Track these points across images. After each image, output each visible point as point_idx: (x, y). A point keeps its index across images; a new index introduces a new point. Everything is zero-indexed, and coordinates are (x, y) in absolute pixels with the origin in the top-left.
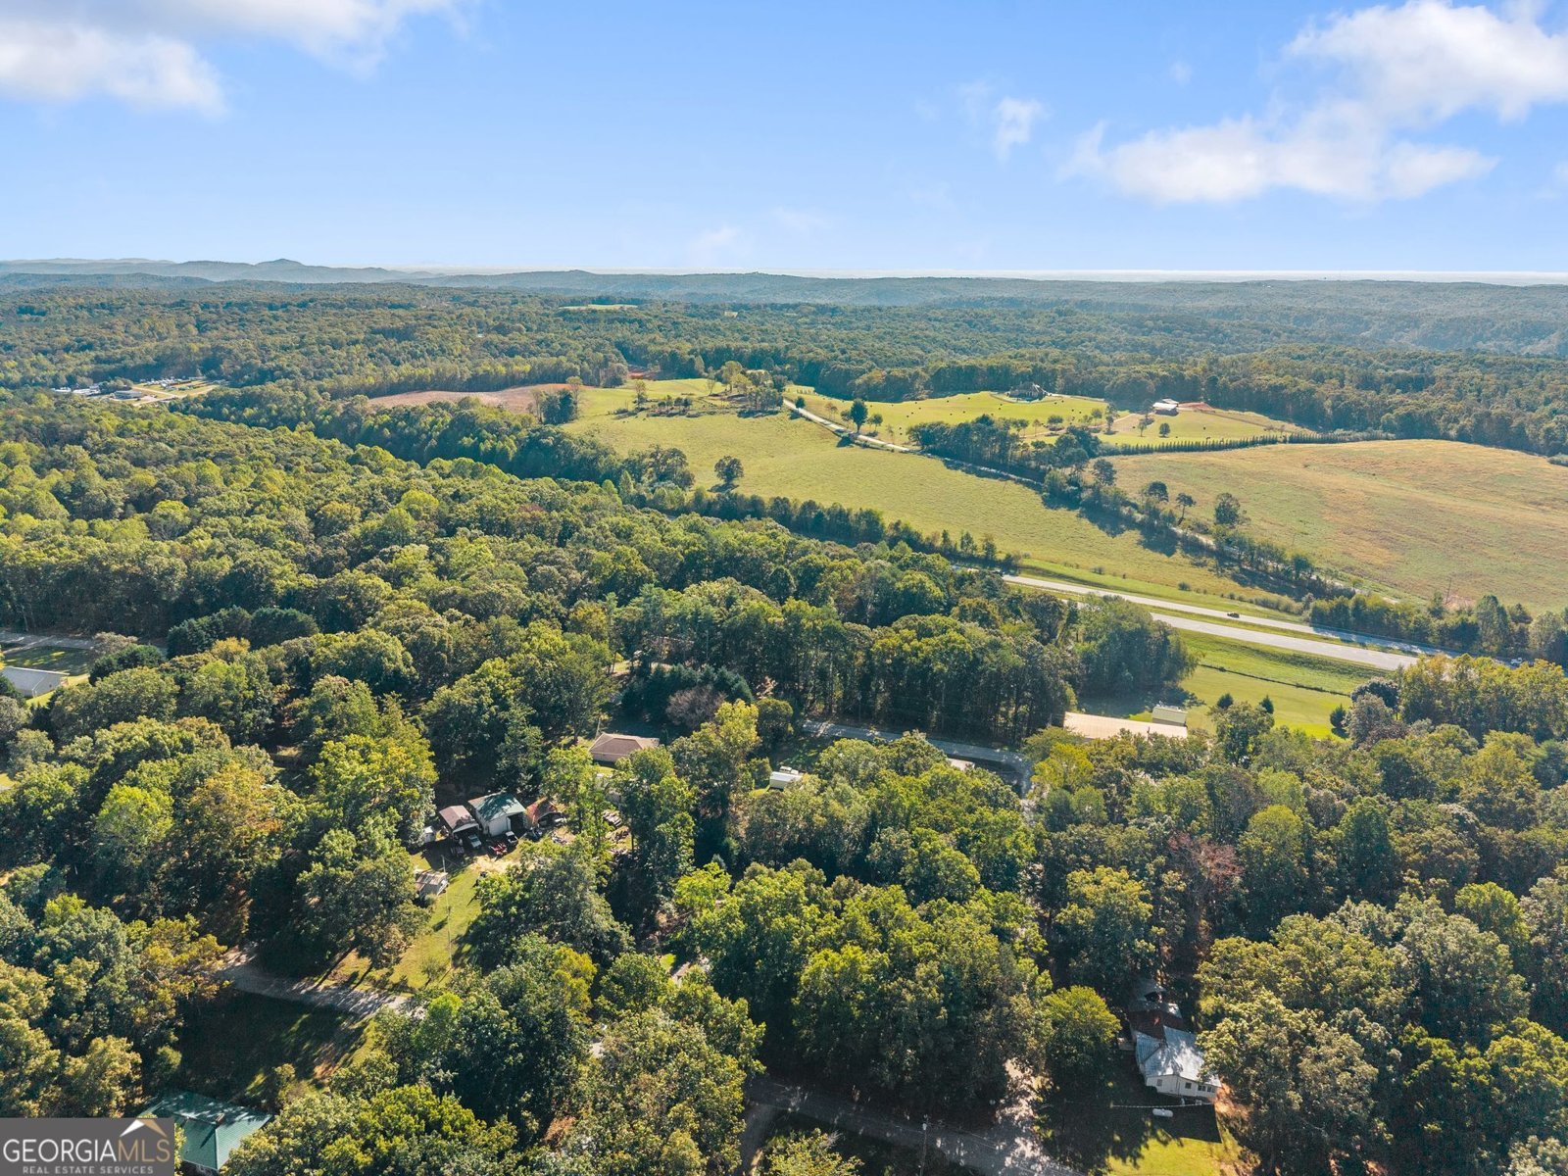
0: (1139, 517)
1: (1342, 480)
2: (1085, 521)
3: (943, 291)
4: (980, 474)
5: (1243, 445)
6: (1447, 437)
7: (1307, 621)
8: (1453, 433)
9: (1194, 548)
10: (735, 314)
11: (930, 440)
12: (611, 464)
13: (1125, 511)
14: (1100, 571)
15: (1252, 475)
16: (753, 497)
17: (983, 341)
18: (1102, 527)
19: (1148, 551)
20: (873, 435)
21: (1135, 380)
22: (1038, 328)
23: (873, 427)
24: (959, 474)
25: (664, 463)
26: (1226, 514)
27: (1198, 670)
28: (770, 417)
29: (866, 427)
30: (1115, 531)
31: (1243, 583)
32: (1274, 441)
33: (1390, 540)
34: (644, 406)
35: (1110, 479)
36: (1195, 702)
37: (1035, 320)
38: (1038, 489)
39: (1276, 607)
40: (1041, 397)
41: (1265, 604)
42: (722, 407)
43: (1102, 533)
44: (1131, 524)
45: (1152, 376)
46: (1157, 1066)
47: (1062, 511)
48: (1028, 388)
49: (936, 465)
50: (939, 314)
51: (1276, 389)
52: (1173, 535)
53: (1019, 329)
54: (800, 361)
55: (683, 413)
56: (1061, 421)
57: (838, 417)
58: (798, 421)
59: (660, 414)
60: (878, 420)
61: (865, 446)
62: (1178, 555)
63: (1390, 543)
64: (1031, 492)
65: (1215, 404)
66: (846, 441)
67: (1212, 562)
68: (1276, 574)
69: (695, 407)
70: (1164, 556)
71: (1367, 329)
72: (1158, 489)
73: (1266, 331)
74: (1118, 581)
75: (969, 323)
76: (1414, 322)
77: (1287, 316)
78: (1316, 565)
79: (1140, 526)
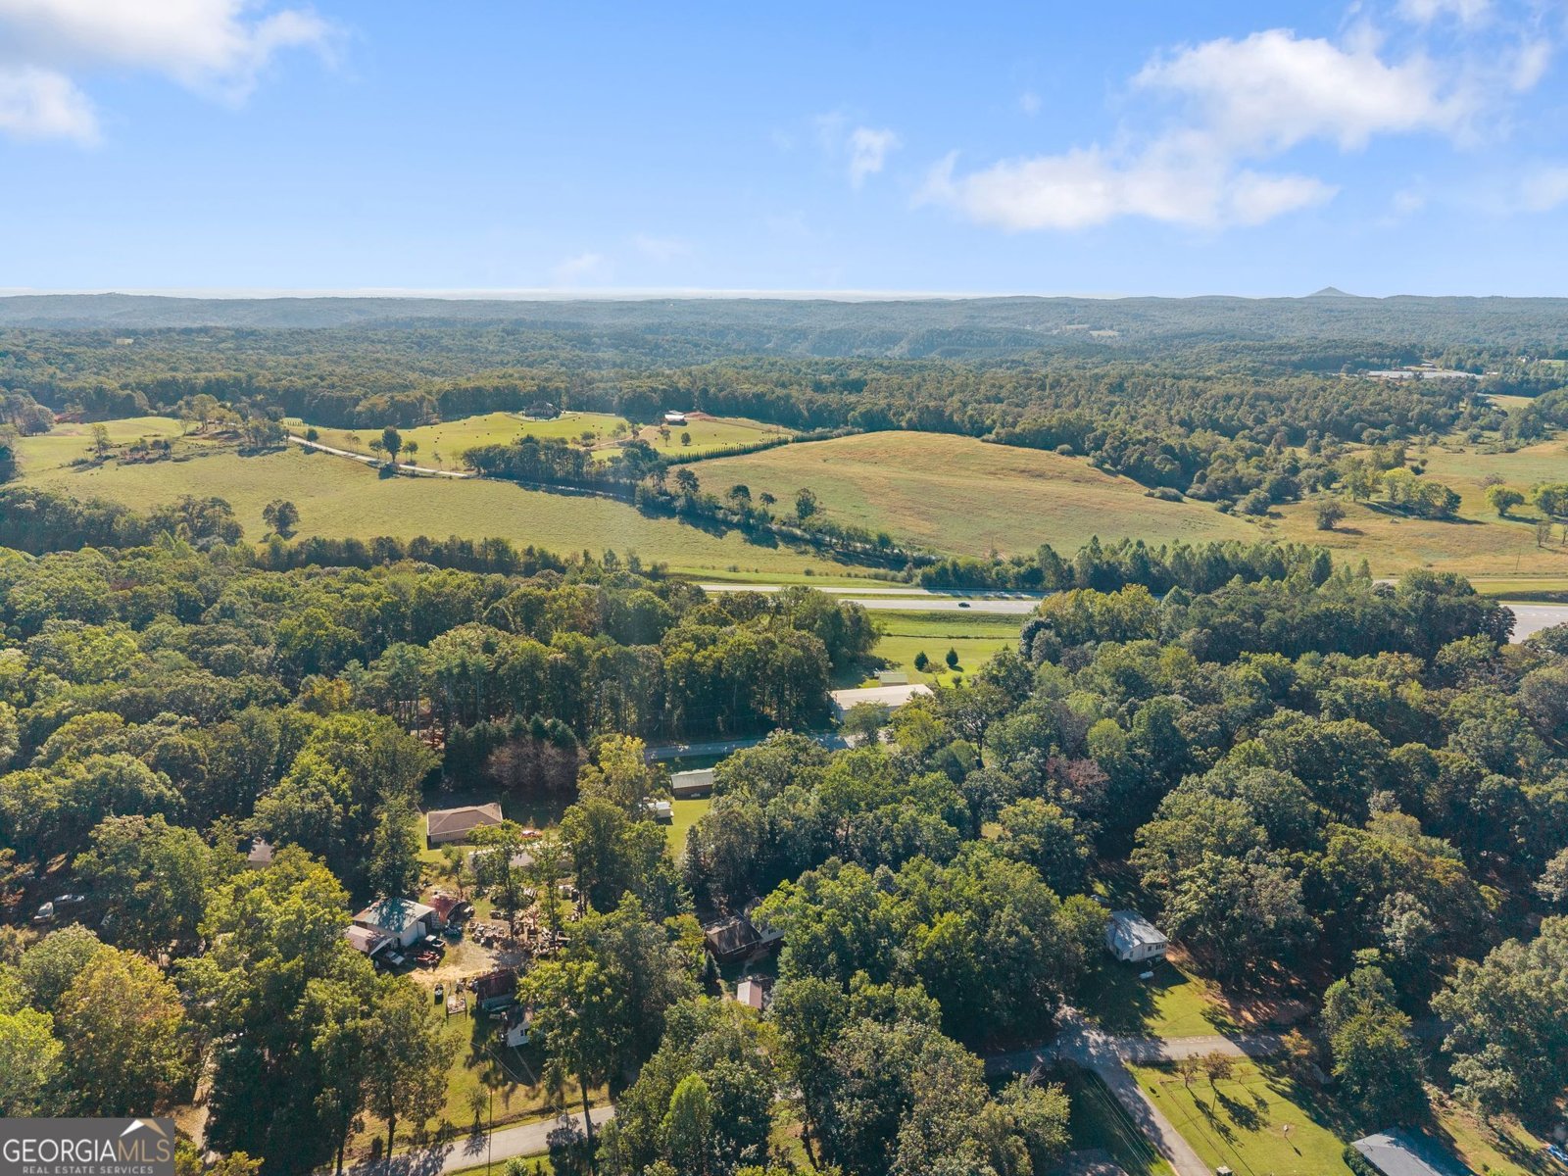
0: (736, 519)
1: (857, 469)
2: (689, 527)
3: (359, 312)
4: (564, 493)
5: (766, 447)
6: (900, 428)
7: (918, 585)
8: (904, 424)
9: (791, 540)
10: (131, 341)
11: (487, 464)
12: (133, 523)
13: (720, 514)
14: (735, 569)
15: (795, 472)
16: (348, 541)
17: (446, 362)
18: (706, 531)
19: (756, 547)
20: (412, 463)
21: (641, 395)
22: (491, 348)
23: (409, 456)
24: (541, 496)
25: (200, 515)
26: (806, 507)
27: (883, 639)
28: (280, 453)
29: (401, 456)
30: (721, 535)
31: (844, 563)
32: (786, 442)
33: (923, 513)
34: (110, 452)
35: (695, 487)
36: (894, 666)
37: (485, 340)
38: (633, 503)
39: (885, 578)
40: (557, 415)
41: (876, 577)
42: (213, 447)
43: (709, 537)
44: (731, 526)
45: (654, 390)
46: (1126, 943)
47: (663, 520)
48: (542, 406)
49: (510, 489)
50: (381, 335)
51: (759, 396)
52: (769, 531)
53: (472, 350)
54: (272, 390)
55: (165, 457)
56: (593, 437)
57: (367, 449)
58: (316, 455)
59: (135, 461)
60: (413, 448)
61: (413, 475)
62: (781, 547)
63: (924, 515)
64: (624, 506)
65: (711, 413)
66: (388, 472)
67: (811, 549)
68: (865, 552)
69: (178, 450)
70: (771, 550)
71: (769, 341)
72: (742, 491)
73: (696, 345)
74: (753, 576)
75: (419, 344)
76: (802, 334)
77: (703, 332)
78: (895, 542)
79: (737, 526)
